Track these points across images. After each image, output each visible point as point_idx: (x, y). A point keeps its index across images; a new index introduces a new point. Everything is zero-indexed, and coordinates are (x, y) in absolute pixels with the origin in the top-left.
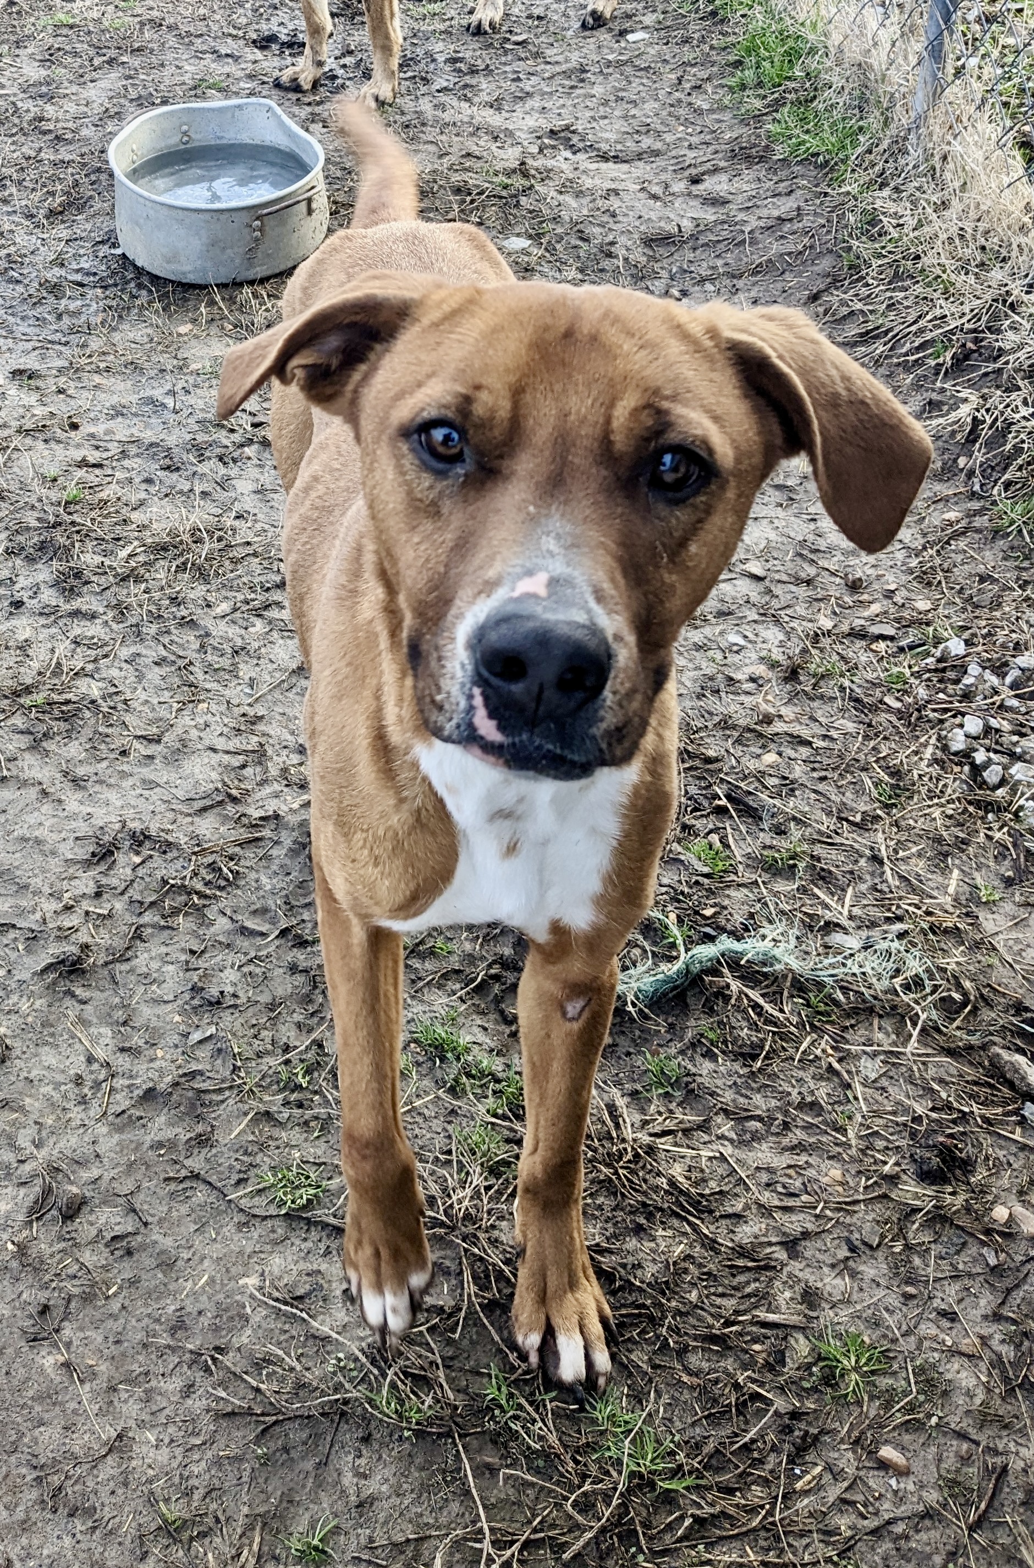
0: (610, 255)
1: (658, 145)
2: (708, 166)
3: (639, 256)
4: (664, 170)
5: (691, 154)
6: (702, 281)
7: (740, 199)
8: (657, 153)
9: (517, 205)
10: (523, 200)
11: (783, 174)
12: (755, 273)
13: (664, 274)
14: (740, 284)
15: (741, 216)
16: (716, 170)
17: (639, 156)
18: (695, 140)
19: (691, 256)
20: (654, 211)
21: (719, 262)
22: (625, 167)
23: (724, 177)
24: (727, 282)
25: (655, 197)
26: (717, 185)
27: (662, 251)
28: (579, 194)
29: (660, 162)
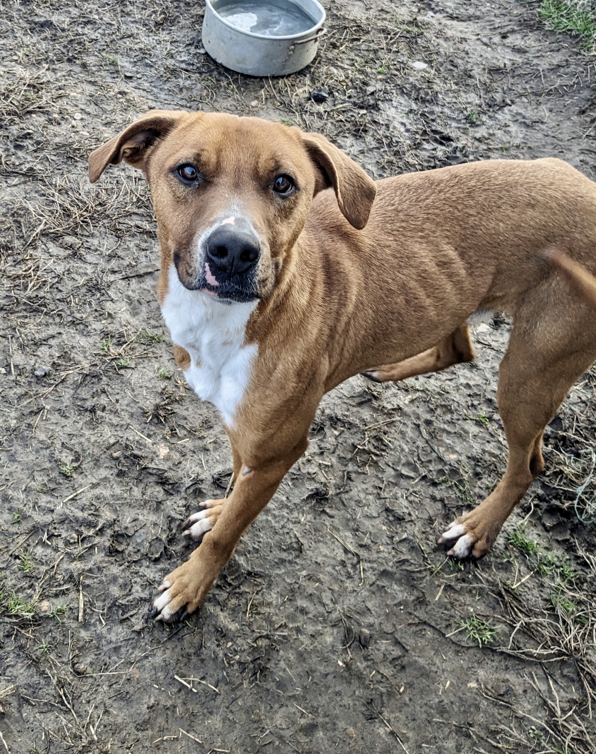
0: (470, 76)
1: (478, 13)
2: (509, 28)
3: (485, 78)
4: (484, 28)
5: (498, 20)
6: (521, 95)
7: (533, 50)
8: (478, 18)
9: (416, 42)
10: (419, 41)
11: (553, 39)
12: (548, 94)
13: (500, 90)
14: (541, 99)
15: (535, 61)
16: (513, 31)
17: (469, 18)
18: (497, 12)
19: (512, 81)
20: (488, 53)
21: (528, 86)
22: (464, 24)
23: (519, 36)
24: (533, 98)
25: (485, 44)
26: (515, 40)
27: (496, 77)
28: (446, 39)
29: (481, 23)
